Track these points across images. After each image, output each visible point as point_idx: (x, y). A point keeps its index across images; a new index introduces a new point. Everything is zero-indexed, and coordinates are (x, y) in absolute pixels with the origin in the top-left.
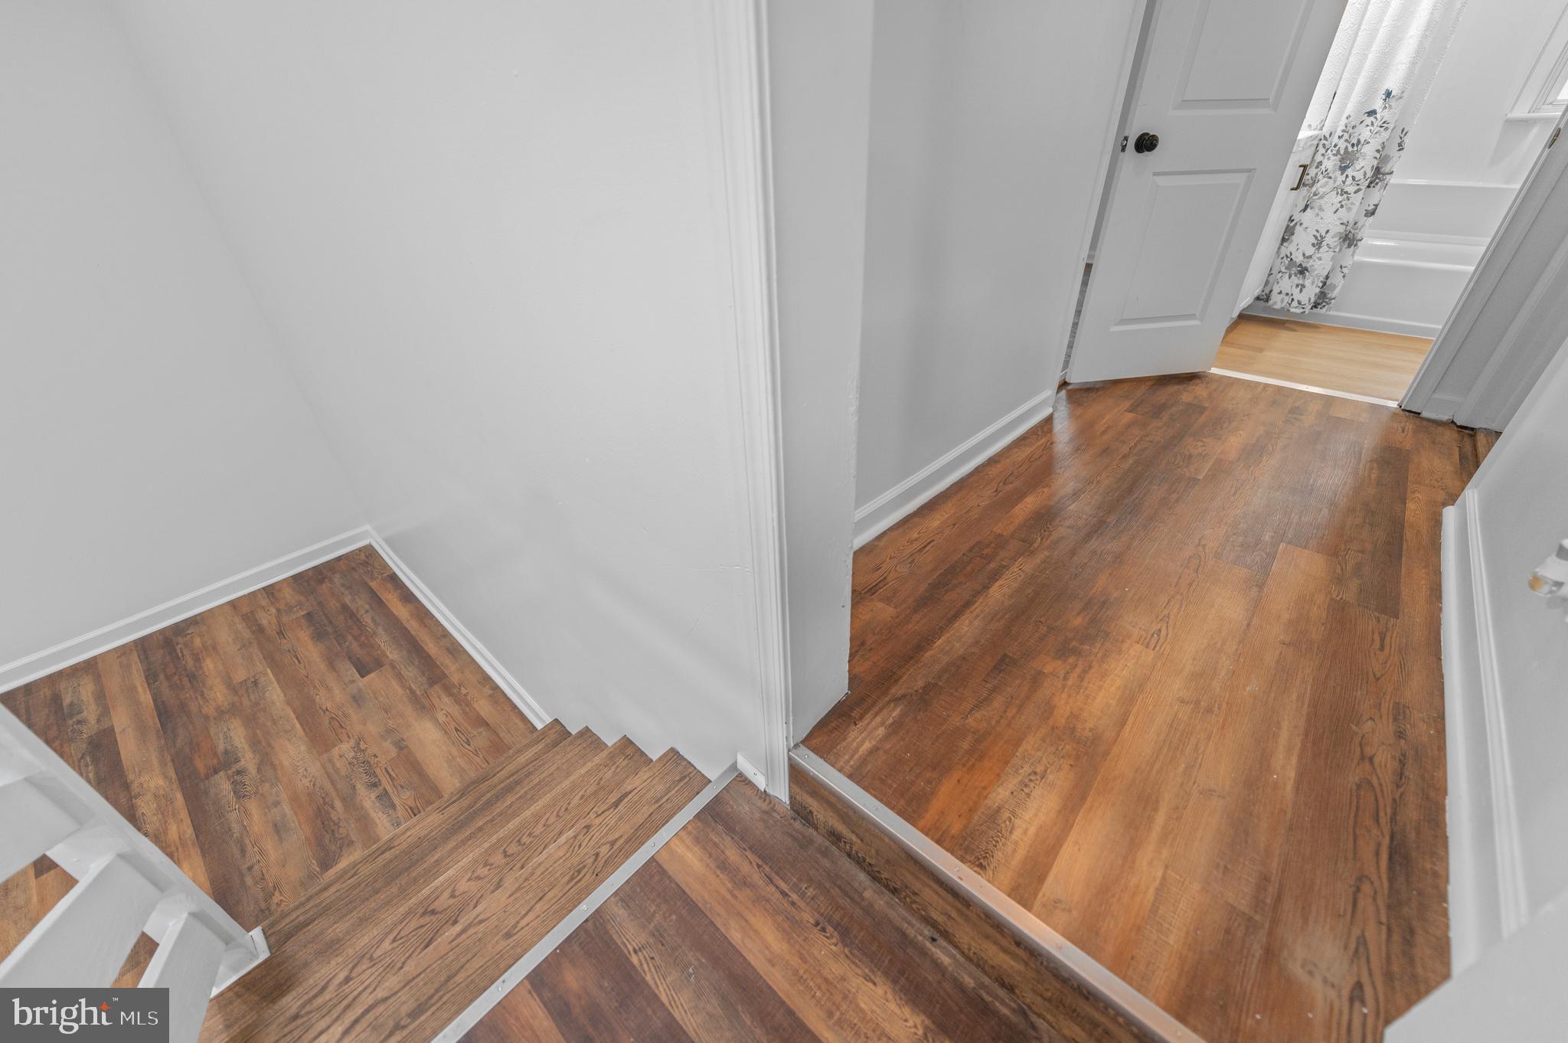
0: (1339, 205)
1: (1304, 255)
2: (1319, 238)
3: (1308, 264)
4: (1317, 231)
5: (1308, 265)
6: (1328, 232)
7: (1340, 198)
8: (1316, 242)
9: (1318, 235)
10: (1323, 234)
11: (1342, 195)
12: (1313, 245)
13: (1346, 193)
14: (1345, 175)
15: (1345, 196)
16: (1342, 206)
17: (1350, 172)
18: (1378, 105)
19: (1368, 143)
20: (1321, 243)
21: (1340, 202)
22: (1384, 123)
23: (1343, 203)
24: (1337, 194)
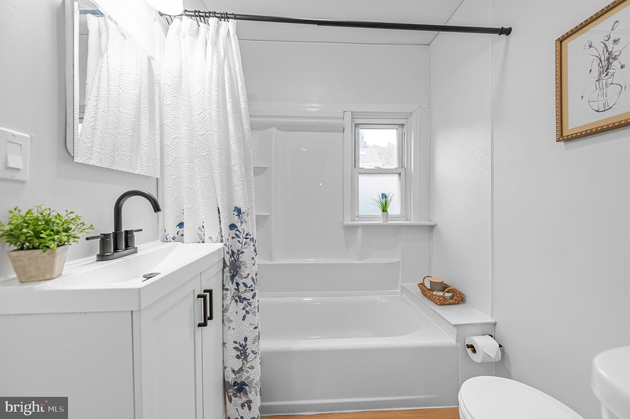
0: (244, 312)
1: (233, 371)
2: (240, 348)
3: (244, 377)
4: (235, 342)
5: (243, 379)
6: (246, 339)
7: (242, 305)
8: (239, 353)
9: (238, 345)
10: (243, 342)
11: (242, 302)
12: (238, 357)
13: (245, 299)
14: (234, 283)
15: (245, 302)
16: (247, 312)
17: (237, 279)
18: (236, 220)
19: (243, 252)
20: (245, 352)
21: (244, 309)
22: (247, 234)
23: (247, 309)
24: (236, 301)
